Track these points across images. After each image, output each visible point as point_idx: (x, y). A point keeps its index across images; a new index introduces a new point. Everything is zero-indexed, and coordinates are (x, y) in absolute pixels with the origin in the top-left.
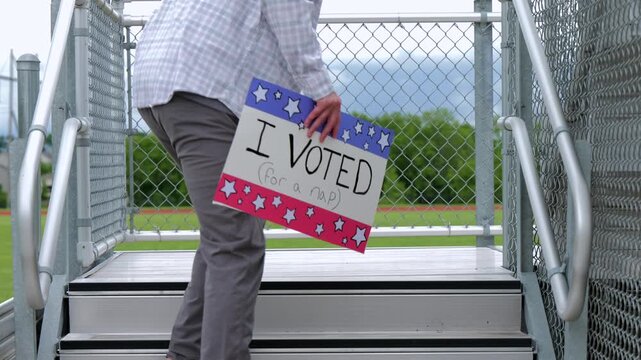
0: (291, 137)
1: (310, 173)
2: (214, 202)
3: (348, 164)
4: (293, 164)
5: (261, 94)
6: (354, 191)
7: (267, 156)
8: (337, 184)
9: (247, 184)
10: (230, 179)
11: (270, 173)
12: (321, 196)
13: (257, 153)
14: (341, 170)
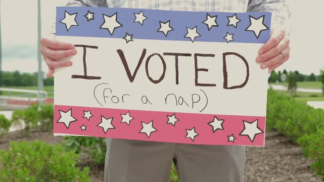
0: (121, 53)
1: (156, 82)
2: (55, 135)
3: (202, 62)
4: (132, 79)
5: (70, 20)
6: (225, 86)
7: (99, 78)
8: (197, 84)
9: (85, 110)
10: (65, 109)
11: (107, 93)
12: (180, 101)
13: (85, 77)
14: (197, 70)
